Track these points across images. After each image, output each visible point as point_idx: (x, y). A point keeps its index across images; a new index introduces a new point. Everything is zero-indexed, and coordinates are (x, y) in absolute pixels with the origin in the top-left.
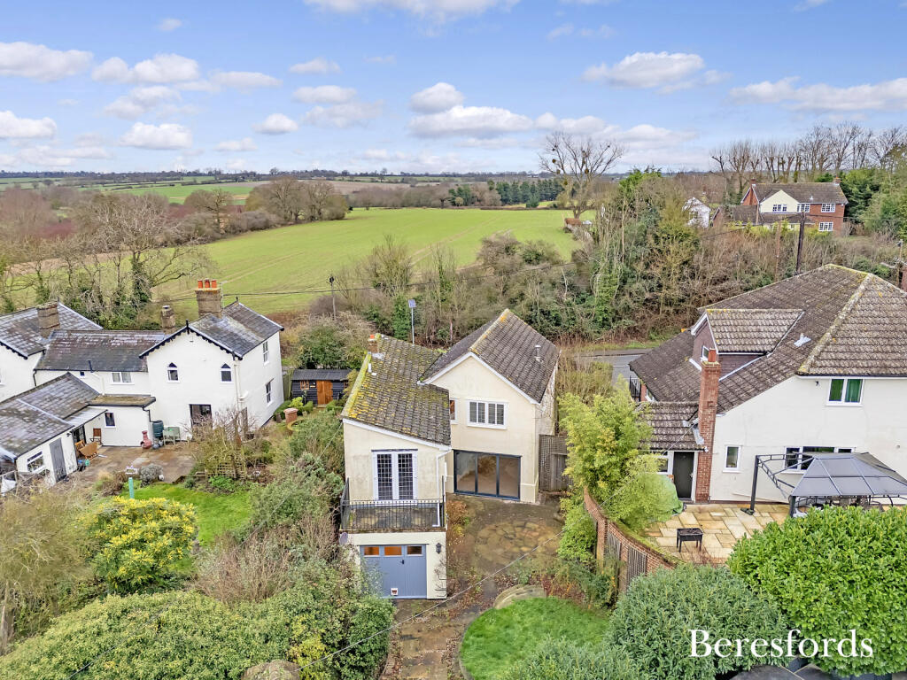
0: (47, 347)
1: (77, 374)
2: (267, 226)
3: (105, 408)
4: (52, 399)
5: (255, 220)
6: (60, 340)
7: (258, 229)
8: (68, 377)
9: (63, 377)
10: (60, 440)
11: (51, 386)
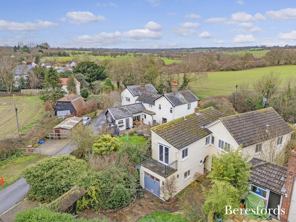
0: (140, 95)
1: (143, 103)
2: (264, 66)
3: (144, 113)
4: (134, 108)
5: (259, 64)
6: (143, 93)
7: (260, 67)
8: (141, 103)
9: (139, 103)
10: (129, 119)
11: (136, 105)
